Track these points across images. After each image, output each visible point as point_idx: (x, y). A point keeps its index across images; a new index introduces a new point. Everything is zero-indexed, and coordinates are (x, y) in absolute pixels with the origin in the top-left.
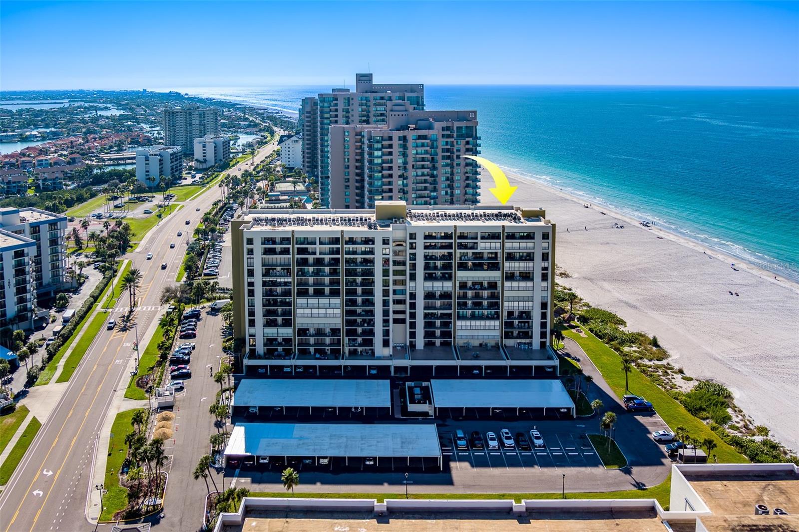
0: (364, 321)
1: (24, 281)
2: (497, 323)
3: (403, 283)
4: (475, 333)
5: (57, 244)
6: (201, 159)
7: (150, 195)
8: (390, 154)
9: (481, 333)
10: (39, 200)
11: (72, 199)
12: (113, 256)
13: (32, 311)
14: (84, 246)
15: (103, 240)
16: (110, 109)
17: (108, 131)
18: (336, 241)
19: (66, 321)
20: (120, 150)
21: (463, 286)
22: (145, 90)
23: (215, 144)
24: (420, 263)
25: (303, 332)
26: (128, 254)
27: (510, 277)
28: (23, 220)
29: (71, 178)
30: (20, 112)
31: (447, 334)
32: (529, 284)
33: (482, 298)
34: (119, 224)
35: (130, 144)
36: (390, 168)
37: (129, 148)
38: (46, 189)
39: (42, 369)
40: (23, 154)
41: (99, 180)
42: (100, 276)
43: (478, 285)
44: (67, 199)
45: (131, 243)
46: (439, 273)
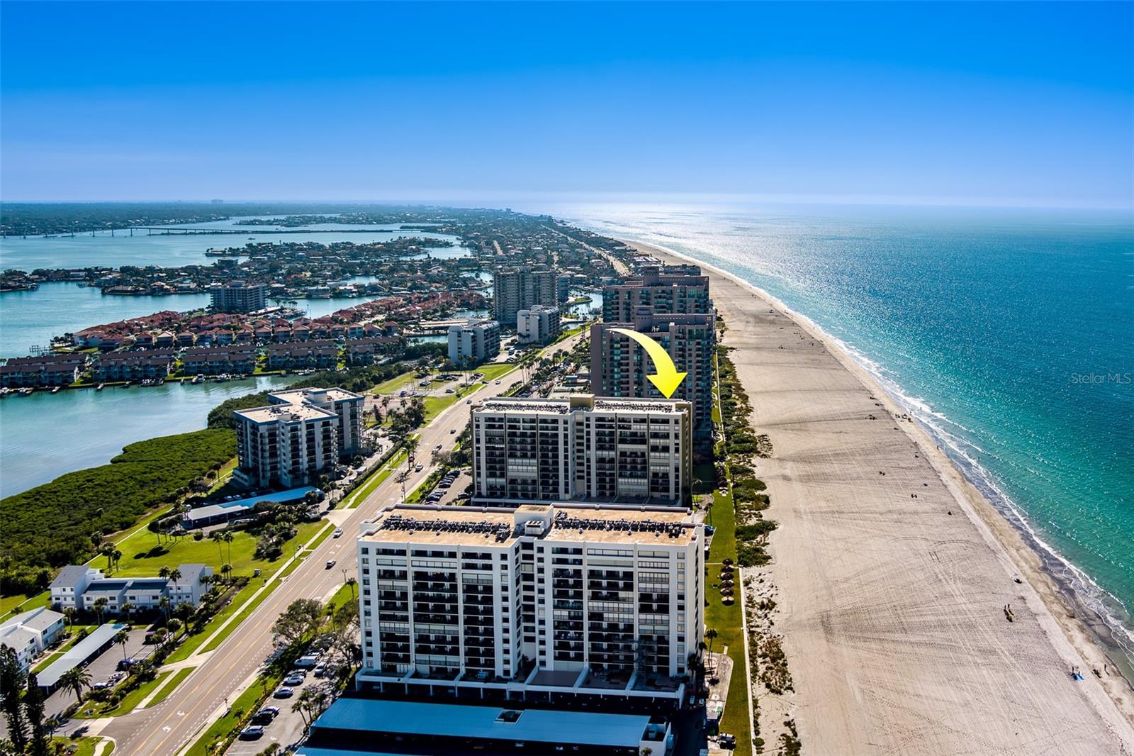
0: (554, 475)
1: (329, 444)
2: (646, 481)
3: (582, 451)
4: (631, 487)
5: (356, 418)
6: (524, 333)
7: (458, 373)
8: (627, 352)
9: (635, 487)
10: (348, 376)
11: (380, 376)
12: (406, 429)
13: (334, 465)
14: (384, 421)
15: (399, 416)
16: (452, 246)
17: (438, 285)
18: (533, 421)
19: (359, 474)
20: (445, 316)
21: (623, 454)
22: (509, 210)
23: (540, 316)
24: (593, 438)
25: (513, 481)
26: (419, 429)
27: (655, 449)
28: (330, 398)
29: (382, 352)
30: (335, 247)
31: (612, 488)
32: (667, 455)
33: (637, 463)
34: (414, 403)
35: (459, 307)
36: (628, 364)
37: (458, 311)
38: (356, 363)
39: (340, 501)
40: (334, 320)
41: (411, 354)
42: (391, 445)
43: (634, 454)
44: (375, 376)
45: (425, 420)
46: (607, 445)
